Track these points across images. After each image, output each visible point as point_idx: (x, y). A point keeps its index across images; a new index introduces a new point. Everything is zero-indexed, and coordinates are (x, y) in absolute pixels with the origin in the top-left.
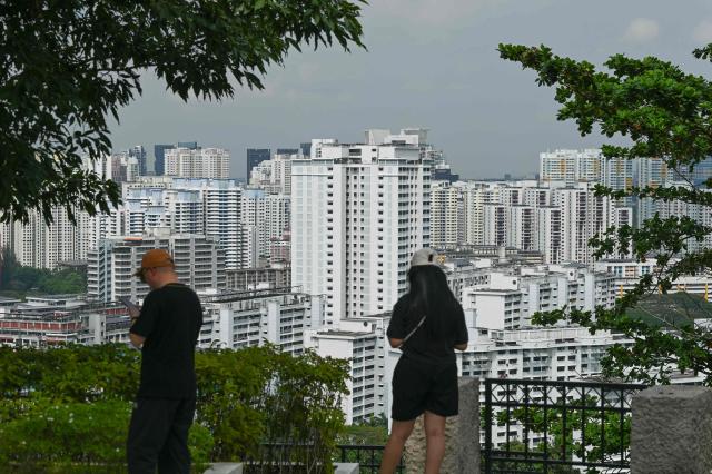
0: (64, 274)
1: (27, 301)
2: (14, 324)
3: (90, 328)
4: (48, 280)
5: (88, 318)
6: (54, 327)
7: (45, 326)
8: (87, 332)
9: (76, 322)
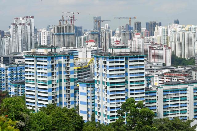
0: (190, 59)
1: (178, 67)
2: (170, 74)
3: (192, 75)
4: (185, 62)
5: (191, 73)
6: (181, 75)
7: (179, 75)
8: (191, 76)
9: (188, 73)
